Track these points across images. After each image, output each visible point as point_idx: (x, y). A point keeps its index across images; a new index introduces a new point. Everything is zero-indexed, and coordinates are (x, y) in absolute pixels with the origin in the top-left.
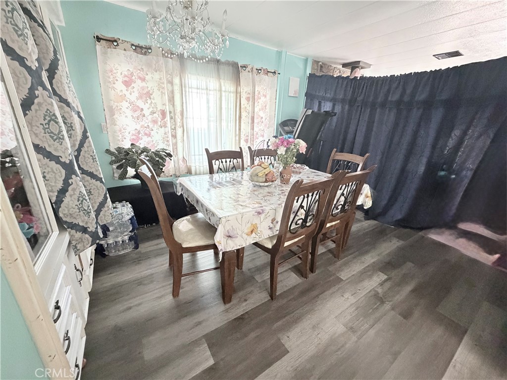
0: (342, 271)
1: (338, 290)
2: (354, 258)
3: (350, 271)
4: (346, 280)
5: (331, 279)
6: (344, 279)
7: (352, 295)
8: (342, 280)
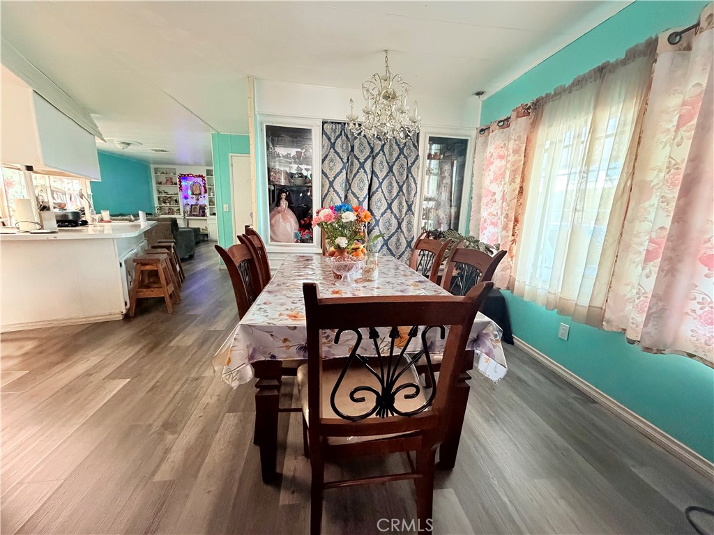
0: (237, 425)
1: (227, 397)
2: (232, 472)
3: (225, 434)
4: (224, 414)
5: (242, 404)
6: (227, 414)
7: (208, 404)
8: (229, 411)
